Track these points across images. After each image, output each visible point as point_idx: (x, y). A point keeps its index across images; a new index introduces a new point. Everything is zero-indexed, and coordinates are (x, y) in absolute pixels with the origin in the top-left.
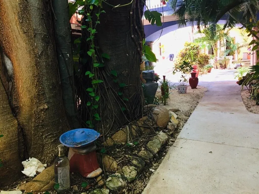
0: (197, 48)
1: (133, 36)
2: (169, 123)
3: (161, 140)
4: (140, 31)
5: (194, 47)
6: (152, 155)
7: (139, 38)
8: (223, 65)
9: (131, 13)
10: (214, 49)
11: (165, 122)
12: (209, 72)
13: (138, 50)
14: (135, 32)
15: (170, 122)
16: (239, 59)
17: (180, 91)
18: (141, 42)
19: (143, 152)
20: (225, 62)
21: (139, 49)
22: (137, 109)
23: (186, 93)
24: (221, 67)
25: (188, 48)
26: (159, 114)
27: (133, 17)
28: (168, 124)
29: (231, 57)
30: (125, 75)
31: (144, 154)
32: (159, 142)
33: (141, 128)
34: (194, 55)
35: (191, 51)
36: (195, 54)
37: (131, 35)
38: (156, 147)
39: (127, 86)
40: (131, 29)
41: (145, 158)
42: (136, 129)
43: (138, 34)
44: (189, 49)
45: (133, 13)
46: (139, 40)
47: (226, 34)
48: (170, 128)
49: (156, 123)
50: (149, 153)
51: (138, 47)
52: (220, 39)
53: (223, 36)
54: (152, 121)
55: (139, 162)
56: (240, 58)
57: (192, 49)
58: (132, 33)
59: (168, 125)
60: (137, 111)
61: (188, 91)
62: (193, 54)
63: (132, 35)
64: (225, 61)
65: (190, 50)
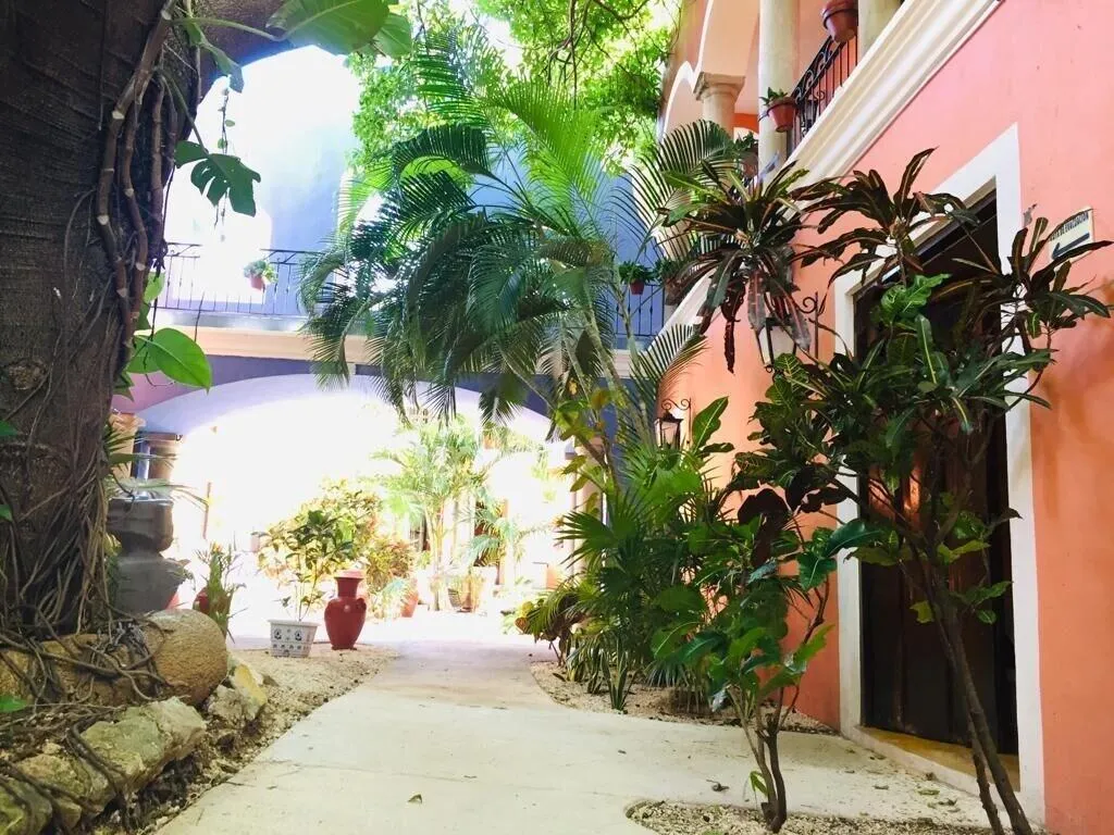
0: (368, 501)
1: (104, 220)
2: (222, 689)
3: (166, 726)
4: (145, 216)
5: (358, 497)
6: (100, 782)
7: (133, 244)
8: (463, 597)
9: (118, 115)
10: (433, 530)
11: (200, 670)
12: (407, 613)
13: (118, 296)
14: (120, 207)
15: (228, 684)
16: (519, 581)
17: (279, 647)
18: (140, 267)
19: (48, 763)
20: (470, 589)
21: (123, 292)
22: (50, 594)
23: (305, 656)
24: (454, 604)
25: (331, 497)
26: (174, 634)
27: (122, 142)
28: (212, 691)
29: (489, 572)
30: (21, 386)
31: (53, 773)
32: (156, 732)
33: (59, 672)
34: (355, 529)
35: (344, 510)
36: (358, 527)
37: (96, 214)
38: (137, 749)
39: (20, 448)
40: (105, 184)
41: (60, 787)
42: (25, 671)
43: (132, 227)
44: (335, 500)
45: (126, 122)
46: (134, 252)
47: (478, 478)
48: (221, 712)
49: (150, 663)
50: (89, 768)
51: (124, 279)
52: (456, 496)
53: (465, 484)
54: (130, 653)
55: (12, 798)
56: (522, 578)
57: (350, 505)
58: (103, 207)
59: (216, 695)
60: (47, 602)
61: (315, 651)
62: (351, 524)
63: (103, 214)
64: (470, 584)
65: (339, 509)
